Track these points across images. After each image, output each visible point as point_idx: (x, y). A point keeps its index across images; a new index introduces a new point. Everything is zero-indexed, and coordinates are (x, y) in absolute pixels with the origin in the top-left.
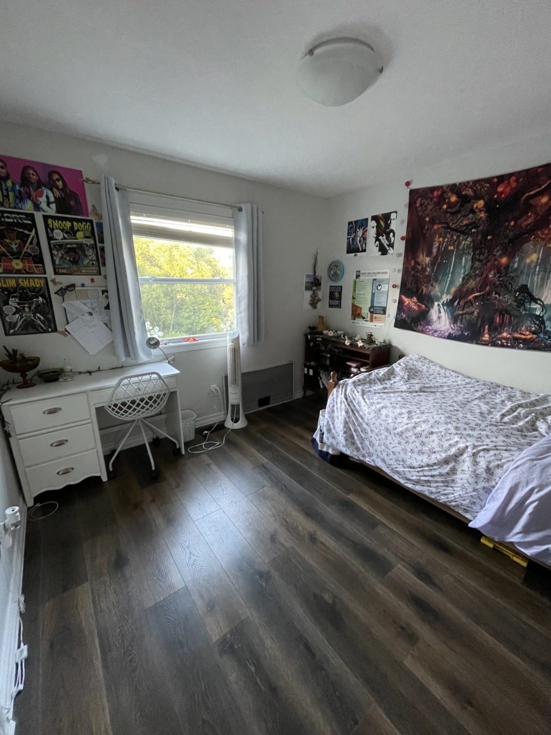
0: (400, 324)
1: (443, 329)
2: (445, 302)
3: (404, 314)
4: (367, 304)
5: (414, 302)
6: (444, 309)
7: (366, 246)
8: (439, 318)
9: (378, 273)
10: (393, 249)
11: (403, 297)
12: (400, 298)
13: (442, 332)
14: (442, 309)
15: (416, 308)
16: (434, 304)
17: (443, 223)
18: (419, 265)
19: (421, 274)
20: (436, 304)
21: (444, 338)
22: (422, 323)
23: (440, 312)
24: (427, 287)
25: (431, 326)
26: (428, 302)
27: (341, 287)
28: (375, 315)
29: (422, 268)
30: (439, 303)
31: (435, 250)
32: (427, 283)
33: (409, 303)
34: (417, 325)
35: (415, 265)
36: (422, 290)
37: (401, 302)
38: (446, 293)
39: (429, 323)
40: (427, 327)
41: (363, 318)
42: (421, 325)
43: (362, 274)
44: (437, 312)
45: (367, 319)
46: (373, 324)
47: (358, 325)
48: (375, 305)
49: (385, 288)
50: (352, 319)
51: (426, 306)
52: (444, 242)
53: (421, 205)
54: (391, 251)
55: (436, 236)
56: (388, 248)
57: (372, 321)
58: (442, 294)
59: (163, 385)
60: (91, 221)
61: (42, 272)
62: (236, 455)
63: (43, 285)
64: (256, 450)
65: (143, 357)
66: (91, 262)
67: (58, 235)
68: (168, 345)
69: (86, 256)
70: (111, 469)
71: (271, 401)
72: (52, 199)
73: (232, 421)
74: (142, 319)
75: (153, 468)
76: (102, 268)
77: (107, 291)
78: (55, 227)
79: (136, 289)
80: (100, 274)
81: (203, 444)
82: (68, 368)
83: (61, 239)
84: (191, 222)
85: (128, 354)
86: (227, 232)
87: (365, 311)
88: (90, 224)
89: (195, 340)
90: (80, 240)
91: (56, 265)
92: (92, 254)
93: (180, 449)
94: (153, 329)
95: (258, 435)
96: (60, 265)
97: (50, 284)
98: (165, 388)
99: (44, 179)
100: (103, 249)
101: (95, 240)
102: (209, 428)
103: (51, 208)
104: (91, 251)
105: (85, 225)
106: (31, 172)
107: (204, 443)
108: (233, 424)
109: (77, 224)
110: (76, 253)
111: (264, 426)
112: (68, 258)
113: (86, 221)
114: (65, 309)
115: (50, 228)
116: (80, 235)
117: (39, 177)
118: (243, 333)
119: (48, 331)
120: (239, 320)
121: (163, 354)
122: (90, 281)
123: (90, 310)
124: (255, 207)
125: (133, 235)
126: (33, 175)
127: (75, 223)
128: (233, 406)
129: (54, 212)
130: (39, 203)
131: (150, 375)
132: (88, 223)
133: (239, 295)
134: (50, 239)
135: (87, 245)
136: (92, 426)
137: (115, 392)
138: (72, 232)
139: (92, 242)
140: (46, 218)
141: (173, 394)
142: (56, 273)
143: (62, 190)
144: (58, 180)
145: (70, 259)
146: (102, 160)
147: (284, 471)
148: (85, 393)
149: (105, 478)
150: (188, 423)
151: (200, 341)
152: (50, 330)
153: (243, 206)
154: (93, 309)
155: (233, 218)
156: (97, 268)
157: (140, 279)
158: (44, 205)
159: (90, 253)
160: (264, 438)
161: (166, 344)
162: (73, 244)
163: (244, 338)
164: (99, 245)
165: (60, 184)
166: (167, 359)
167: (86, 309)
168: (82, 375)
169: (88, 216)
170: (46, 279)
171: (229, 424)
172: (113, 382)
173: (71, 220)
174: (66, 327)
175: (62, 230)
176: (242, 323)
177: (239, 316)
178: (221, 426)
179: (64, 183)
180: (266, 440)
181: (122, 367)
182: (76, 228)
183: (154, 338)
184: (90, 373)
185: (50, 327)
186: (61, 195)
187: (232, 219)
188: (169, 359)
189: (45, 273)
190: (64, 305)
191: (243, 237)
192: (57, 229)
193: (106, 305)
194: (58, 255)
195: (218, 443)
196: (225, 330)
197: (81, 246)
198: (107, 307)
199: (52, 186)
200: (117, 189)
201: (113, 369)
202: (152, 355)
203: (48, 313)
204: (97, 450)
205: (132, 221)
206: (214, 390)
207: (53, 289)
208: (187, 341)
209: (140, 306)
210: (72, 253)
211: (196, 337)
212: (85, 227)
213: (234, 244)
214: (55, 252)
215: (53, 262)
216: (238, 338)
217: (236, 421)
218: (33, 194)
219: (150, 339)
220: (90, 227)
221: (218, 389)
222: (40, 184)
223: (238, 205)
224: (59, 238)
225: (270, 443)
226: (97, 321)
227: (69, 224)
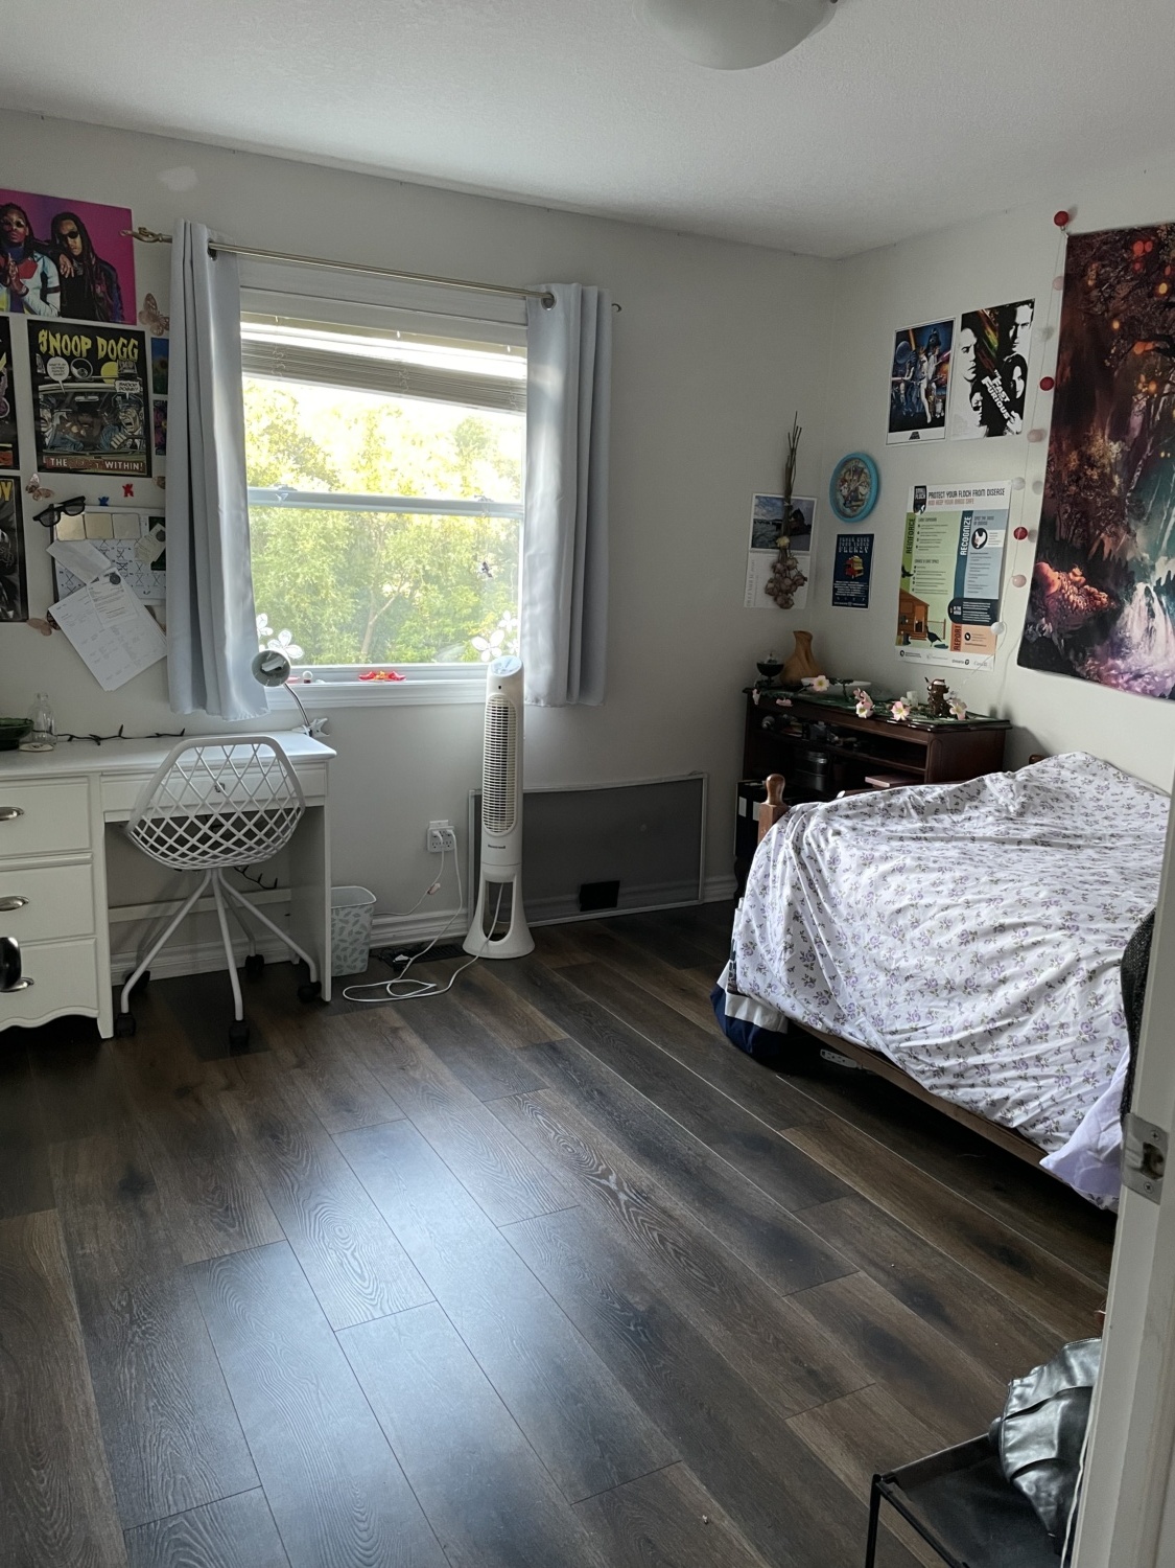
0: (1037, 654)
1: (1159, 667)
2: (1163, 583)
3: (1047, 622)
4: (945, 592)
5: (1074, 583)
6: (1161, 603)
7: (944, 409)
8: (1150, 632)
9: (978, 493)
10: (1021, 417)
11: (1046, 566)
12: (1037, 570)
13: (1157, 679)
14: (1156, 606)
15: (1079, 601)
16: (1135, 589)
17: (1158, 338)
18: (1092, 466)
19: (1098, 494)
20: (1141, 587)
21: (1162, 696)
22: (1098, 649)
23: (1152, 614)
24: (1115, 535)
25: (1124, 658)
26: (1117, 584)
27: (871, 537)
28: (965, 628)
29: (1102, 475)
30: (1148, 585)
31: (1136, 421)
32: (1117, 525)
33: (1062, 588)
34: (1084, 654)
35: (1081, 466)
36: (1102, 544)
37: (1039, 584)
38: (1166, 554)
39: (1118, 648)
40: (1110, 662)
41: (933, 637)
42: (1094, 656)
43: (931, 494)
44: (1145, 613)
45: (943, 642)
46: (961, 655)
47: (918, 660)
48: (965, 596)
49: (996, 538)
50: (899, 643)
51: (1111, 597)
52: (1161, 395)
53: (1099, 284)
54: (1015, 423)
55: (1139, 381)
56: (1006, 416)
57: (956, 647)
58: (1154, 558)
59: (288, 780)
60: (140, 336)
61: (11, 463)
62: (477, 1017)
63: (7, 499)
64: (543, 1011)
65: (240, 707)
66: (130, 442)
67: (58, 369)
68: (312, 684)
69: (119, 425)
70: (125, 1008)
71: (620, 900)
72: (54, 282)
73: (487, 936)
74: (249, 601)
75: (239, 1016)
76: (155, 458)
77: (162, 521)
78: (52, 352)
79: (239, 517)
80: (149, 475)
81: (390, 983)
82: (42, 720)
83: (63, 382)
84: (404, 338)
85: (200, 697)
86: (508, 366)
87: (938, 616)
88: (136, 343)
89: (391, 677)
90: (108, 384)
91: (45, 447)
92: (135, 419)
93: (318, 986)
94: (275, 636)
95: (559, 978)
96: (53, 447)
97: (26, 497)
98: (292, 789)
99: (42, 234)
100: (162, 409)
101: (144, 385)
102: (412, 950)
103: (48, 304)
104: (132, 412)
105: (123, 345)
106: (15, 218)
107: (394, 981)
108: (487, 942)
109: (105, 342)
110: (95, 415)
111: (584, 958)
112: (75, 429)
113: (128, 334)
114: (53, 559)
115: (40, 353)
116: (109, 370)
117: (30, 229)
118: (535, 665)
119: (7, 616)
120: (527, 626)
121: (297, 707)
122: (123, 491)
123: (115, 570)
124: (592, 294)
125: (243, 373)
126: (18, 224)
127: (101, 341)
128: (492, 887)
129: (56, 312)
130: (24, 291)
131: (256, 746)
132: (133, 341)
133: (531, 552)
134: (38, 379)
135: (124, 396)
136: (92, 869)
137: (159, 783)
138: (92, 363)
139: (138, 389)
140: (34, 327)
141: (311, 817)
142: (41, 468)
143: (79, 258)
144: (73, 235)
145: (79, 433)
146: (180, 179)
147: (610, 1063)
148: (85, 780)
149: (106, 1030)
150: (351, 919)
151: (406, 682)
152: (11, 613)
153: (556, 291)
154: (123, 566)
155: (526, 325)
156: (144, 458)
157: (251, 491)
158: (33, 298)
159: (130, 415)
160: (574, 987)
161: (308, 682)
162: (90, 394)
163: (536, 682)
164: (153, 397)
165: (76, 244)
166: (308, 725)
167: (106, 565)
168: (76, 744)
169: (134, 323)
170: (17, 479)
171: (478, 944)
172: (157, 760)
173: (92, 333)
174: (50, 609)
175: (69, 359)
176: (533, 634)
177: (528, 612)
178: (451, 950)
179: (86, 242)
180: (579, 991)
181: (182, 734)
182: (101, 354)
183: (276, 655)
184: (97, 740)
185: (12, 606)
186: (75, 271)
187: (525, 328)
188: (313, 724)
189: (16, 466)
190: (51, 550)
191: (552, 381)
192: (57, 355)
193: (155, 559)
194: (52, 420)
195: (431, 985)
196: (485, 656)
197: (109, 401)
198: (160, 564)
199: (56, 248)
200: (212, 253)
201: (158, 735)
202: (266, 706)
203: (12, 570)
204: (96, 943)
205: (244, 336)
206: (437, 833)
207: (31, 506)
208: (368, 678)
209: (245, 564)
210: (85, 418)
211: (397, 669)
212: (125, 349)
213: (525, 401)
214: (45, 414)
215: (39, 437)
216: (518, 677)
217: (497, 937)
218: (13, 270)
219: (265, 657)
220: (136, 351)
221: (451, 832)
222: (31, 246)
223: (543, 289)
224: (60, 379)
225: (589, 998)
226: (129, 602)
227: (85, 343)
